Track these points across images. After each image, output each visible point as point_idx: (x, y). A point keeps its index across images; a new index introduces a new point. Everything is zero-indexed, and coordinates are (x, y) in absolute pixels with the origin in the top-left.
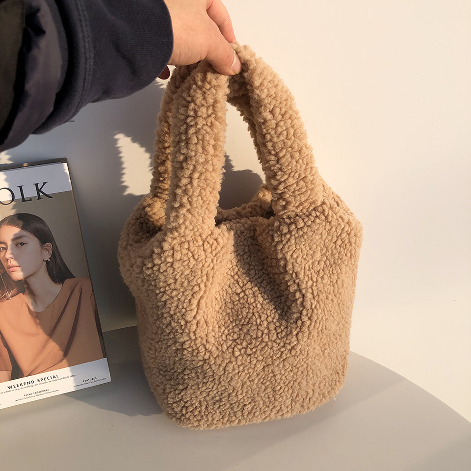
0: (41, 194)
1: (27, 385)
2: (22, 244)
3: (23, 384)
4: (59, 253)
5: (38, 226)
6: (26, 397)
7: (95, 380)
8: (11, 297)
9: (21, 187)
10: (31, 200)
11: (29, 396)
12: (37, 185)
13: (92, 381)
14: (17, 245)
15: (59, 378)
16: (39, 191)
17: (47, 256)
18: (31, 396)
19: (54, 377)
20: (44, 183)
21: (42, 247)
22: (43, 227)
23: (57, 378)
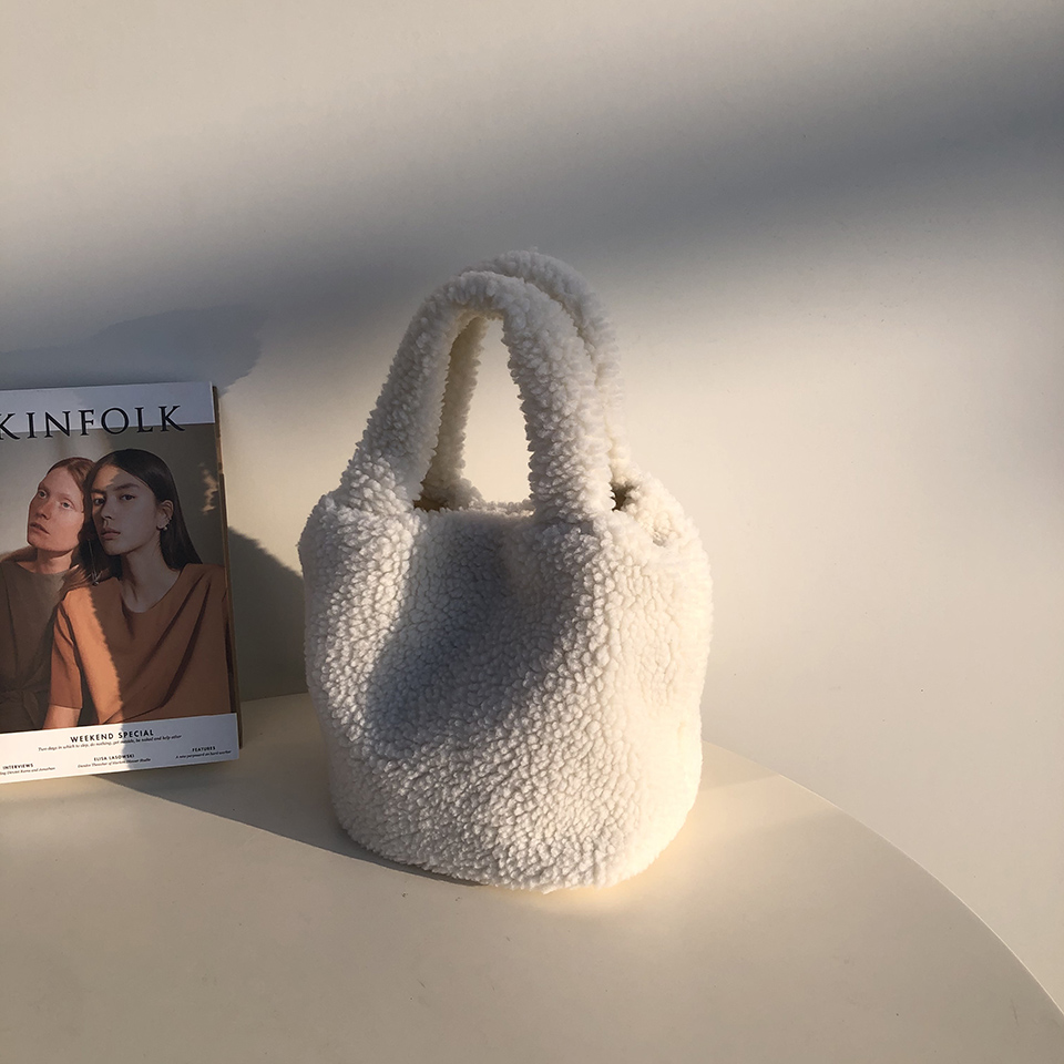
0: (167, 423)
1: (101, 741)
2: (128, 497)
3: (95, 738)
4: (182, 519)
5: (157, 471)
6: (97, 762)
7: (213, 751)
8: (100, 581)
9: (139, 410)
10: (151, 430)
11: (101, 762)
12: (163, 409)
13: (207, 752)
14: (120, 498)
15: (154, 736)
16: (165, 418)
17: (163, 521)
18: (105, 761)
19: (146, 733)
20: (175, 408)
21: (157, 505)
22: (163, 475)
23: (150, 737)
